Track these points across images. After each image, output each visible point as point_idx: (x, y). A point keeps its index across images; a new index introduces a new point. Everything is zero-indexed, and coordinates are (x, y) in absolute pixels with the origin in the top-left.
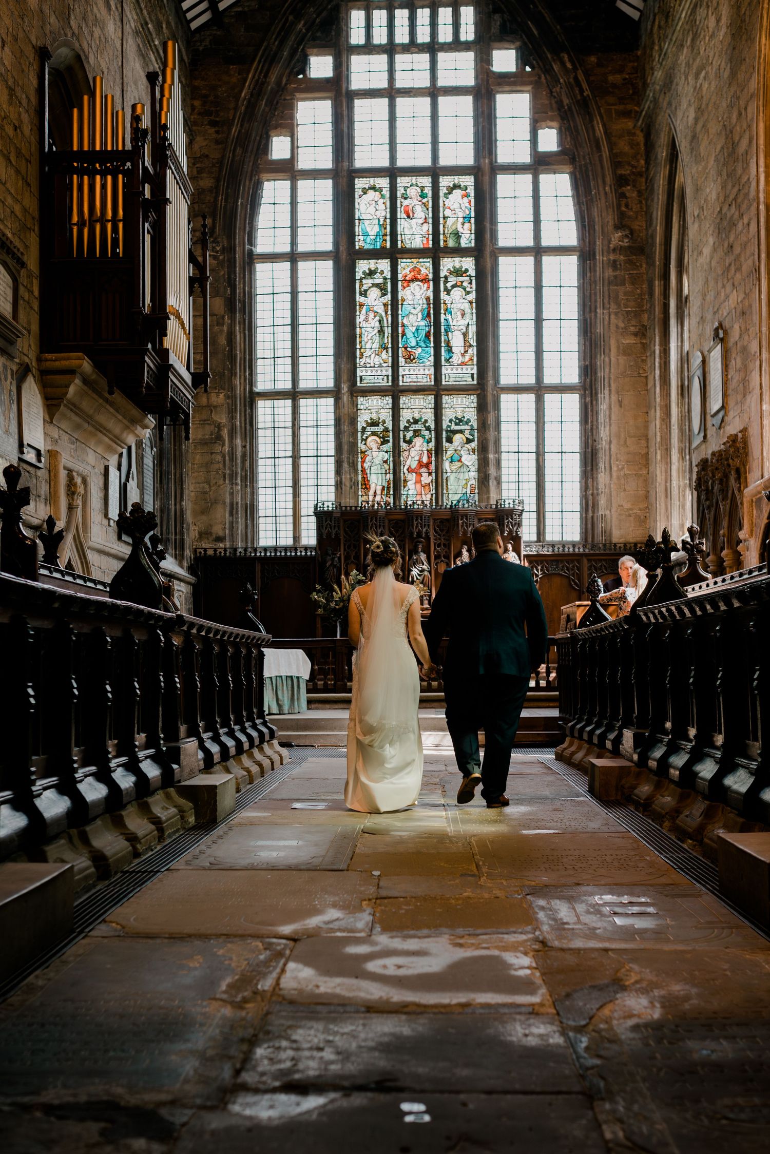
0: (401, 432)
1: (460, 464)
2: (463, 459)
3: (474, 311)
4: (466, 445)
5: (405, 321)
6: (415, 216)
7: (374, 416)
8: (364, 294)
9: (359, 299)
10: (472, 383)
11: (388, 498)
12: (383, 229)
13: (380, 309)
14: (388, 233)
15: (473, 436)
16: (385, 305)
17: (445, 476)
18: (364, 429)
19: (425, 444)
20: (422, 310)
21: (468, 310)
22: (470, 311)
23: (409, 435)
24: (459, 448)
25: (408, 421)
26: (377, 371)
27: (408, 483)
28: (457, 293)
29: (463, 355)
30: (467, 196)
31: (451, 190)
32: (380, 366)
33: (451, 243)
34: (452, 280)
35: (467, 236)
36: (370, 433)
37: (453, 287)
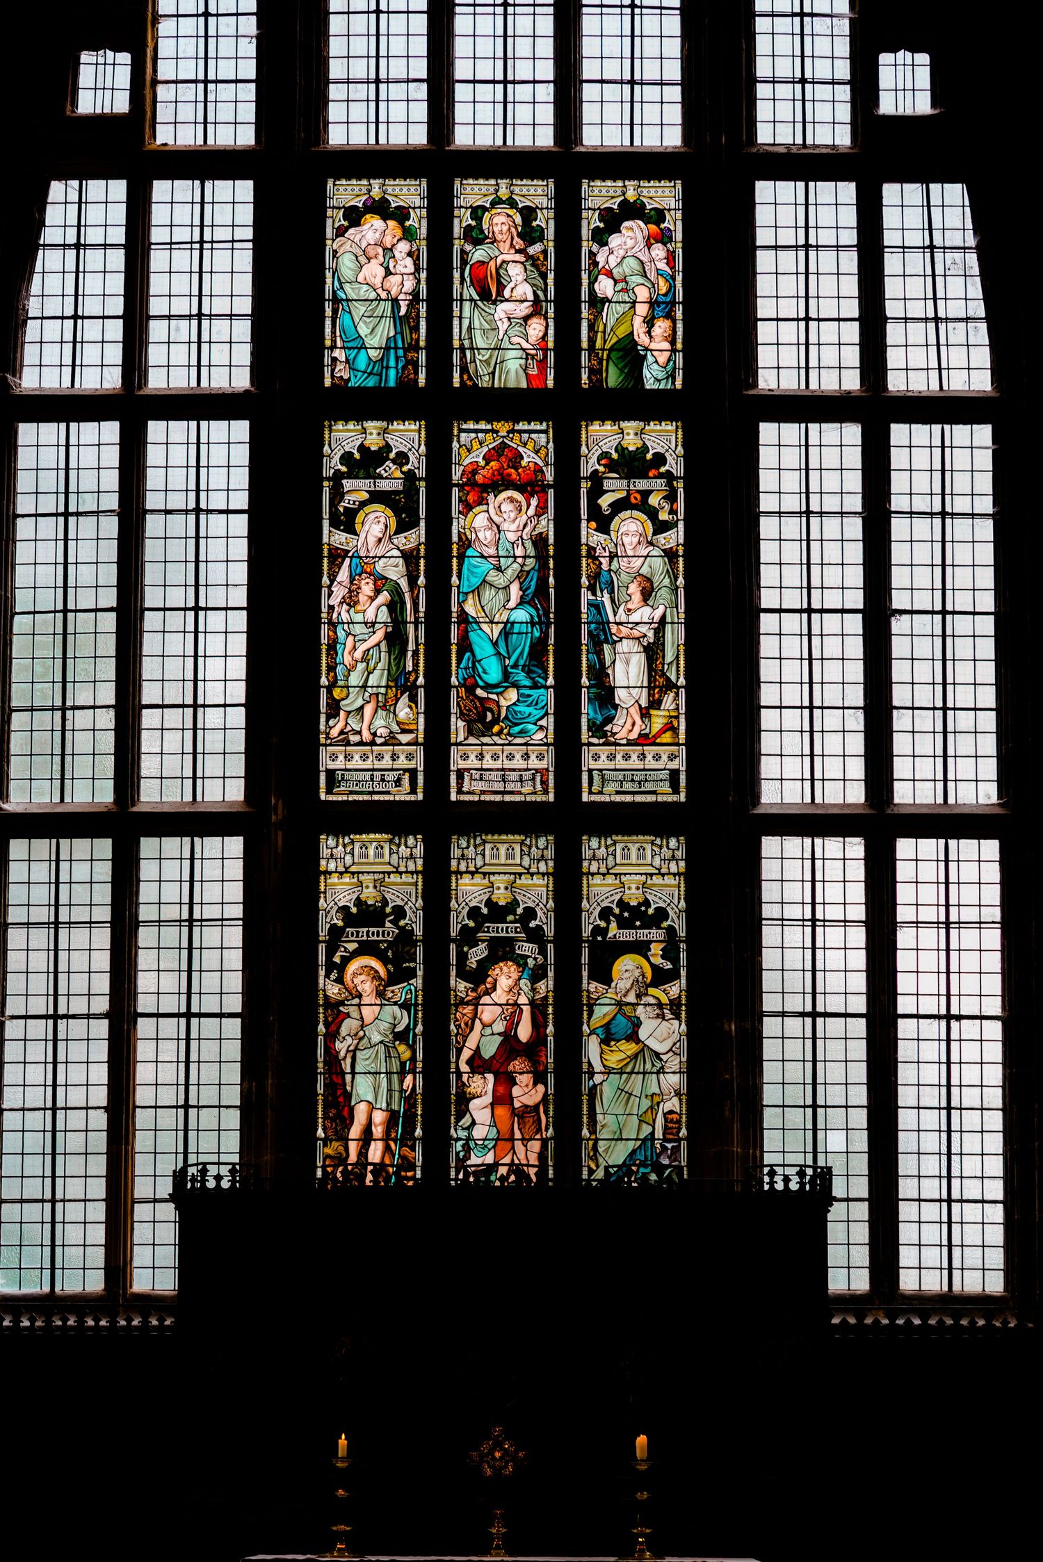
0: (453, 947)
1: (631, 1048)
2: (643, 1034)
3: (681, 581)
4: (651, 991)
5: (470, 608)
6: (507, 293)
7: (370, 895)
8: (346, 523)
9: (333, 537)
10: (674, 798)
11: (406, 1151)
12: (407, 332)
13: (395, 571)
14: (422, 344)
15: (675, 960)
16: (409, 557)
17: (586, 1084)
18: (336, 933)
19: (525, 984)
20: (522, 576)
21: (662, 580)
22: (667, 581)
23: (477, 954)
24: (631, 998)
25: (474, 912)
26: (380, 757)
27: (474, 1104)
28: (630, 527)
29: (645, 714)
30: (664, 237)
31: (612, 221)
32: (391, 740)
33: (613, 378)
34: (615, 489)
35: (663, 358)
36: (355, 946)
37: (618, 506)
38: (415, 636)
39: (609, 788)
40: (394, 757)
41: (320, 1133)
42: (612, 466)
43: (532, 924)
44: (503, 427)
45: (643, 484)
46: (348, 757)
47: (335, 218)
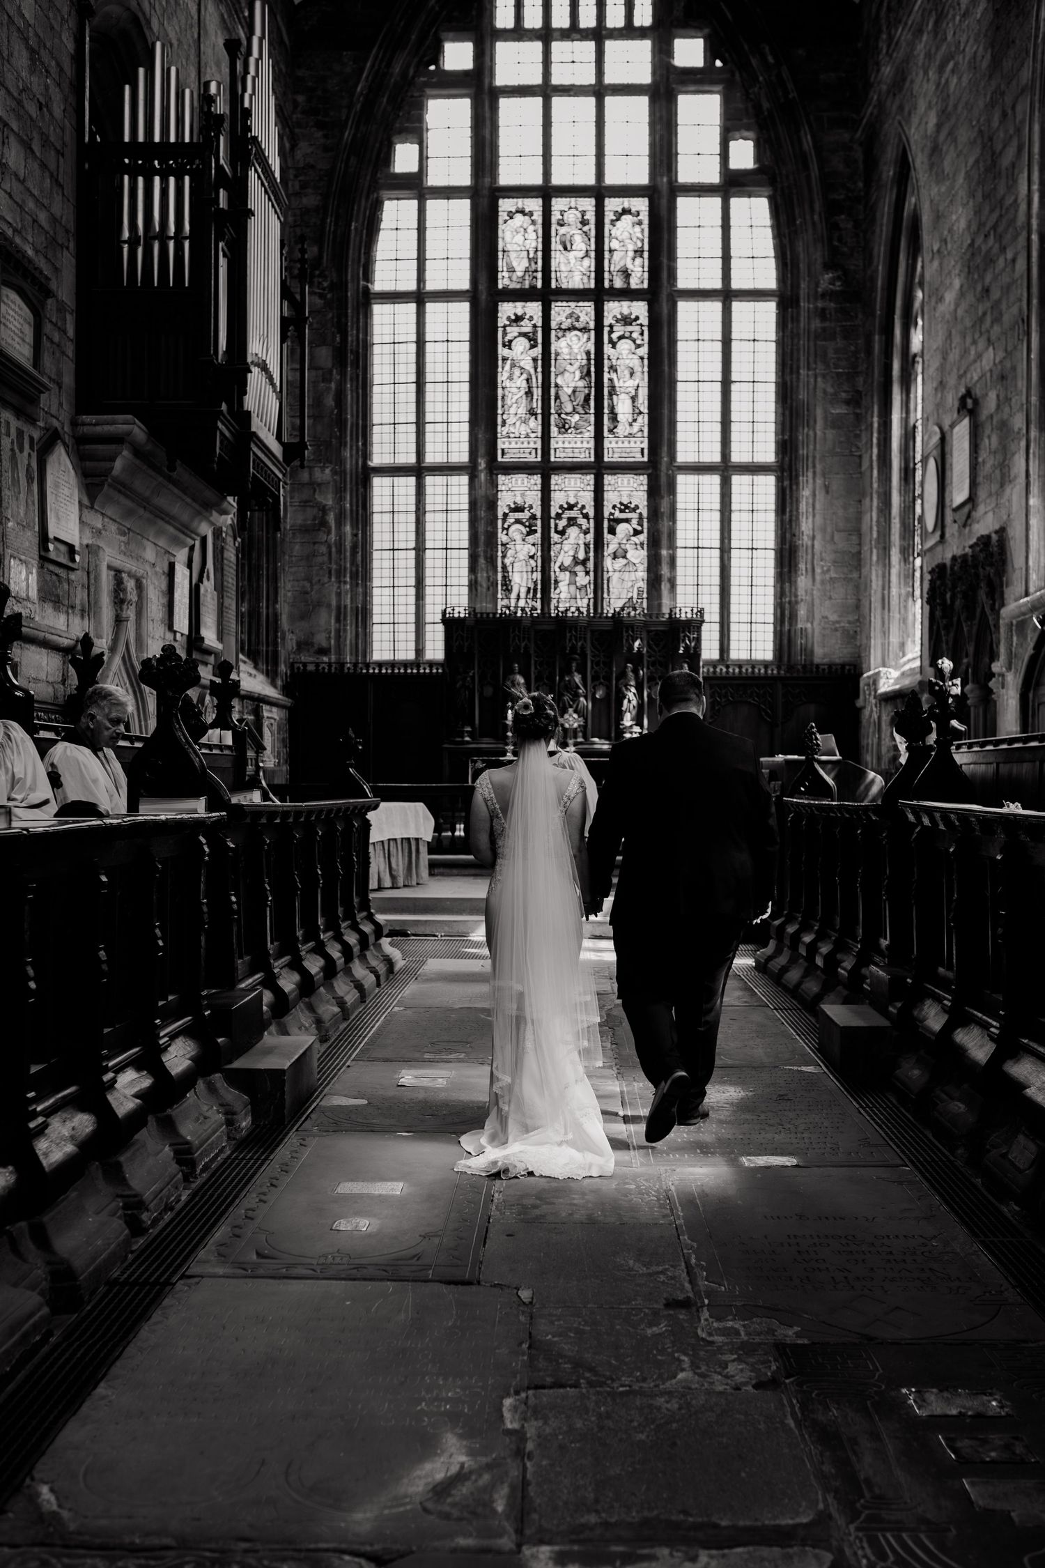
1: (623, 561)
2: (628, 555)
4: (633, 538)
5: (559, 381)
6: (574, 247)
7: (519, 500)
8: (508, 345)
9: (502, 351)
10: (642, 460)
11: (534, 603)
12: (533, 264)
13: (528, 365)
14: (540, 269)
16: (535, 360)
17: (606, 576)
18: (505, 515)
19: (582, 535)
20: (581, 367)
21: (638, 369)
22: (640, 369)
24: (624, 541)
25: (561, 507)
26: (523, 443)
27: (560, 584)
28: (625, 345)
29: (631, 425)
30: (640, 223)
31: (619, 215)
32: (527, 436)
33: (619, 283)
35: (639, 275)
36: (512, 521)
37: (620, 338)
38: (538, 393)
39: (616, 455)
40: (529, 443)
41: (499, 596)
42: (618, 321)
43: (584, 511)
44: (573, 304)
45: (630, 328)
46: (510, 443)
47: (503, 216)
